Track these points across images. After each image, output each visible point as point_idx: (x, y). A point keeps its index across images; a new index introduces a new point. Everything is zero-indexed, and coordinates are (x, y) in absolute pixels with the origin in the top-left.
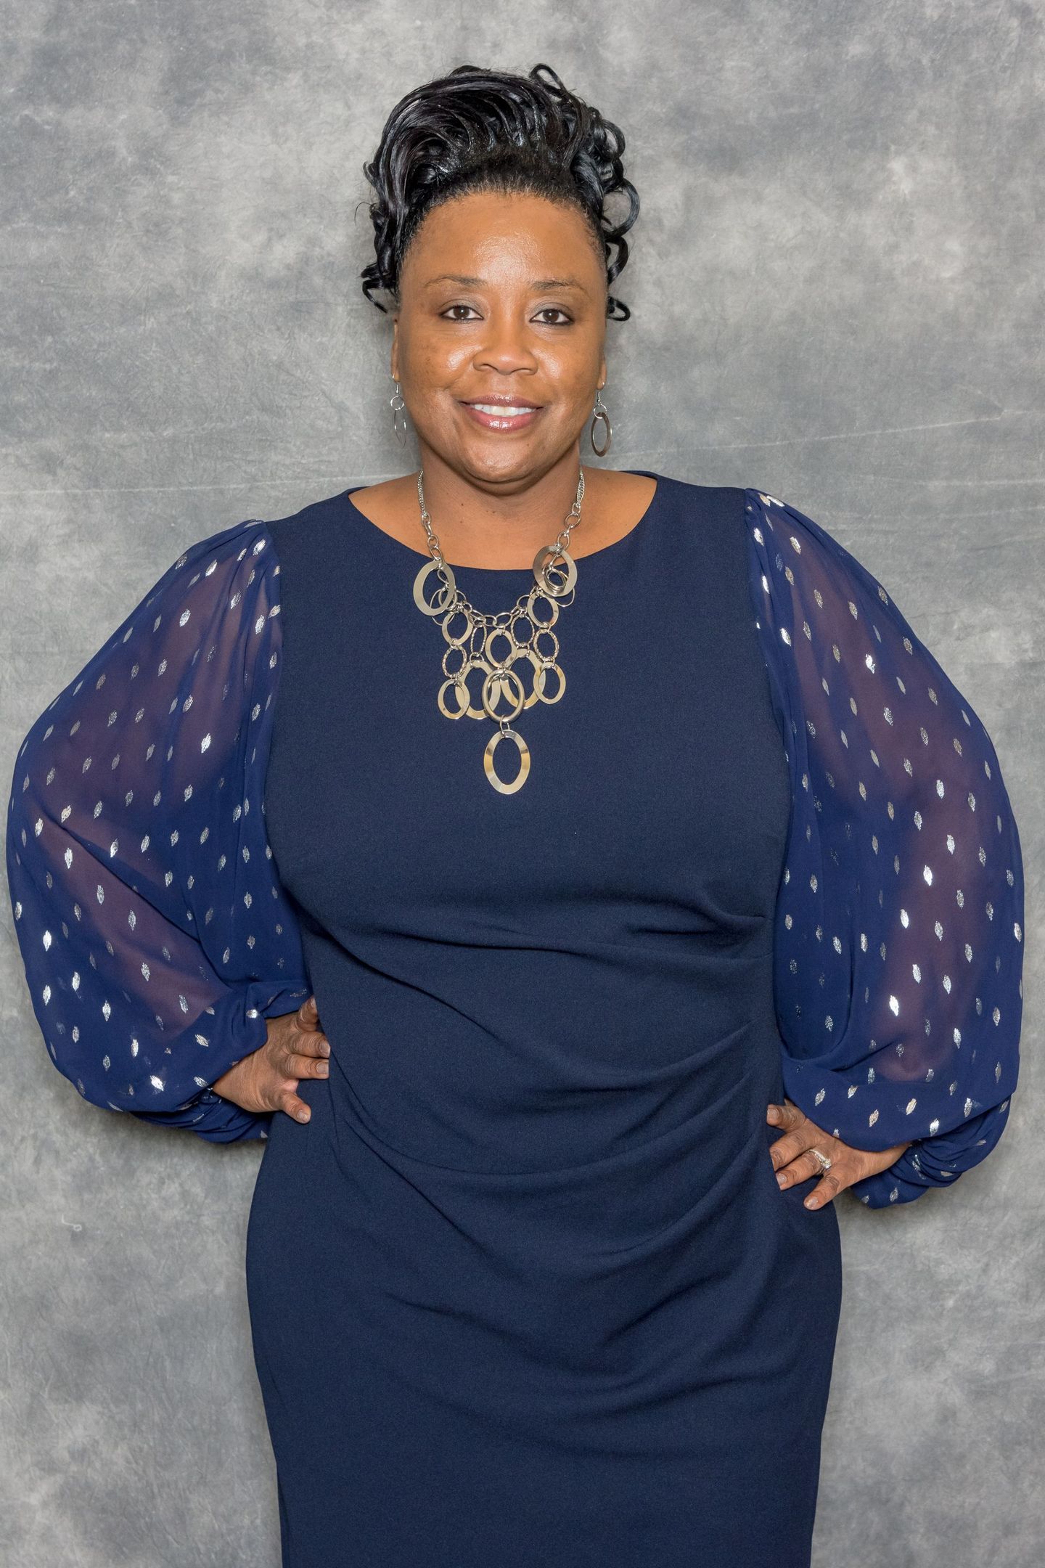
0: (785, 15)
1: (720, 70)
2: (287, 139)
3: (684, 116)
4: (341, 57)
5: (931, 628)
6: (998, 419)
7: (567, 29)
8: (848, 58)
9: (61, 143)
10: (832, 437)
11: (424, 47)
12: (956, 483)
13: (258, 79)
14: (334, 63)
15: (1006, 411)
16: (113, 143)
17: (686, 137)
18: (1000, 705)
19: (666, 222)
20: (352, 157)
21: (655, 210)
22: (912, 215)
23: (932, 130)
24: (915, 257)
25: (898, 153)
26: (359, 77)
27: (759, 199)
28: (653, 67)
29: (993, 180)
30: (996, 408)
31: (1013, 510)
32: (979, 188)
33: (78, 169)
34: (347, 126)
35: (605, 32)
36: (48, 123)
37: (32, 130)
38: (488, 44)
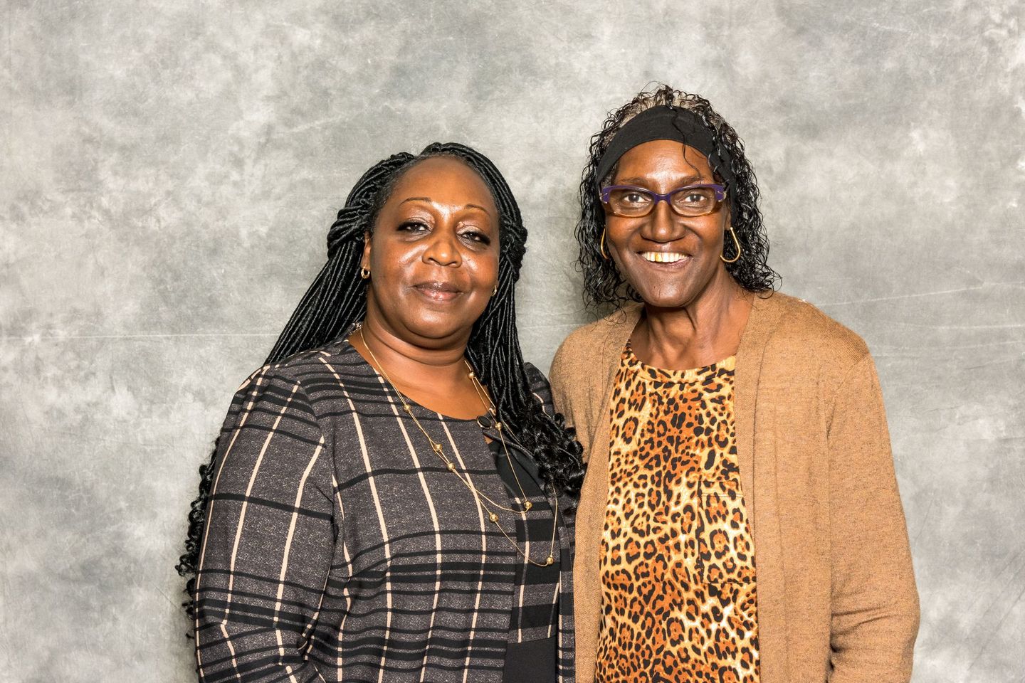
0: (846, 45)
1: (806, 78)
2: (544, 120)
3: (784, 105)
4: (577, 71)
5: (942, 417)
6: (981, 288)
7: (714, 54)
8: (884, 70)
9: (407, 122)
10: (878, 299)
11: (627, 65)
12: (955, 327)
13: (526, 84)
14: (572, 75)
15: (986, 284)
16: (438, 122)
17: (786, 118)
18: (986, 466)
19: (775, 170)
20: (583, 130)
21: (768, 162)
22: (925, 164)
23: (936, 113)
24: (928, 189)
25: (915, 127)
26: (588, 82)
27: (831, 155)
28: (766, 76)
29: (974, 143)
30: (979, 281)
31: (991, 344)
32: (965, 148)
33: (417, 138)
34: (580, 111)
35: (736, 55)
36: (399, 111)
37: (390, 115)
38: (665, 63)
